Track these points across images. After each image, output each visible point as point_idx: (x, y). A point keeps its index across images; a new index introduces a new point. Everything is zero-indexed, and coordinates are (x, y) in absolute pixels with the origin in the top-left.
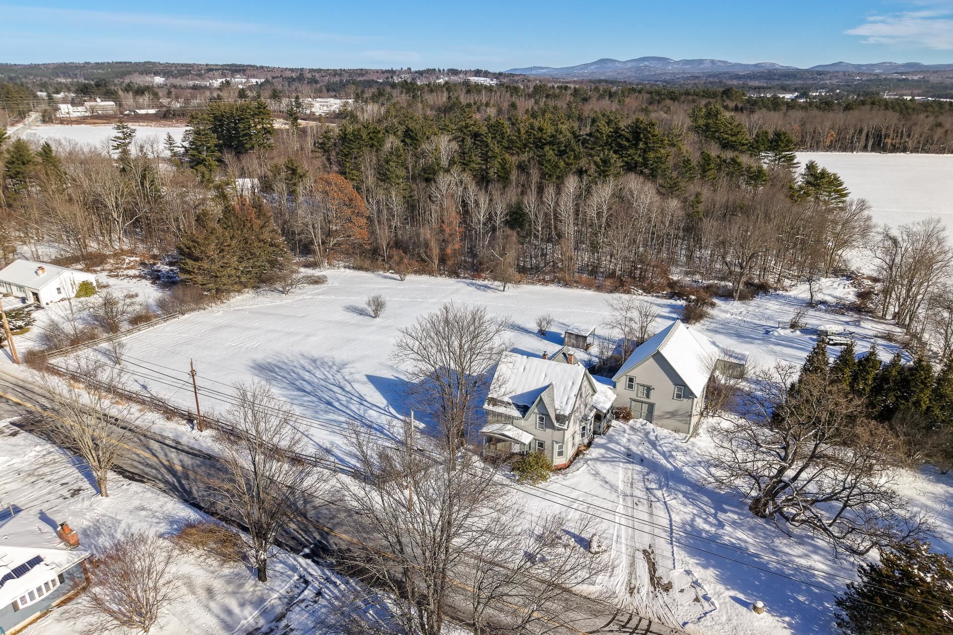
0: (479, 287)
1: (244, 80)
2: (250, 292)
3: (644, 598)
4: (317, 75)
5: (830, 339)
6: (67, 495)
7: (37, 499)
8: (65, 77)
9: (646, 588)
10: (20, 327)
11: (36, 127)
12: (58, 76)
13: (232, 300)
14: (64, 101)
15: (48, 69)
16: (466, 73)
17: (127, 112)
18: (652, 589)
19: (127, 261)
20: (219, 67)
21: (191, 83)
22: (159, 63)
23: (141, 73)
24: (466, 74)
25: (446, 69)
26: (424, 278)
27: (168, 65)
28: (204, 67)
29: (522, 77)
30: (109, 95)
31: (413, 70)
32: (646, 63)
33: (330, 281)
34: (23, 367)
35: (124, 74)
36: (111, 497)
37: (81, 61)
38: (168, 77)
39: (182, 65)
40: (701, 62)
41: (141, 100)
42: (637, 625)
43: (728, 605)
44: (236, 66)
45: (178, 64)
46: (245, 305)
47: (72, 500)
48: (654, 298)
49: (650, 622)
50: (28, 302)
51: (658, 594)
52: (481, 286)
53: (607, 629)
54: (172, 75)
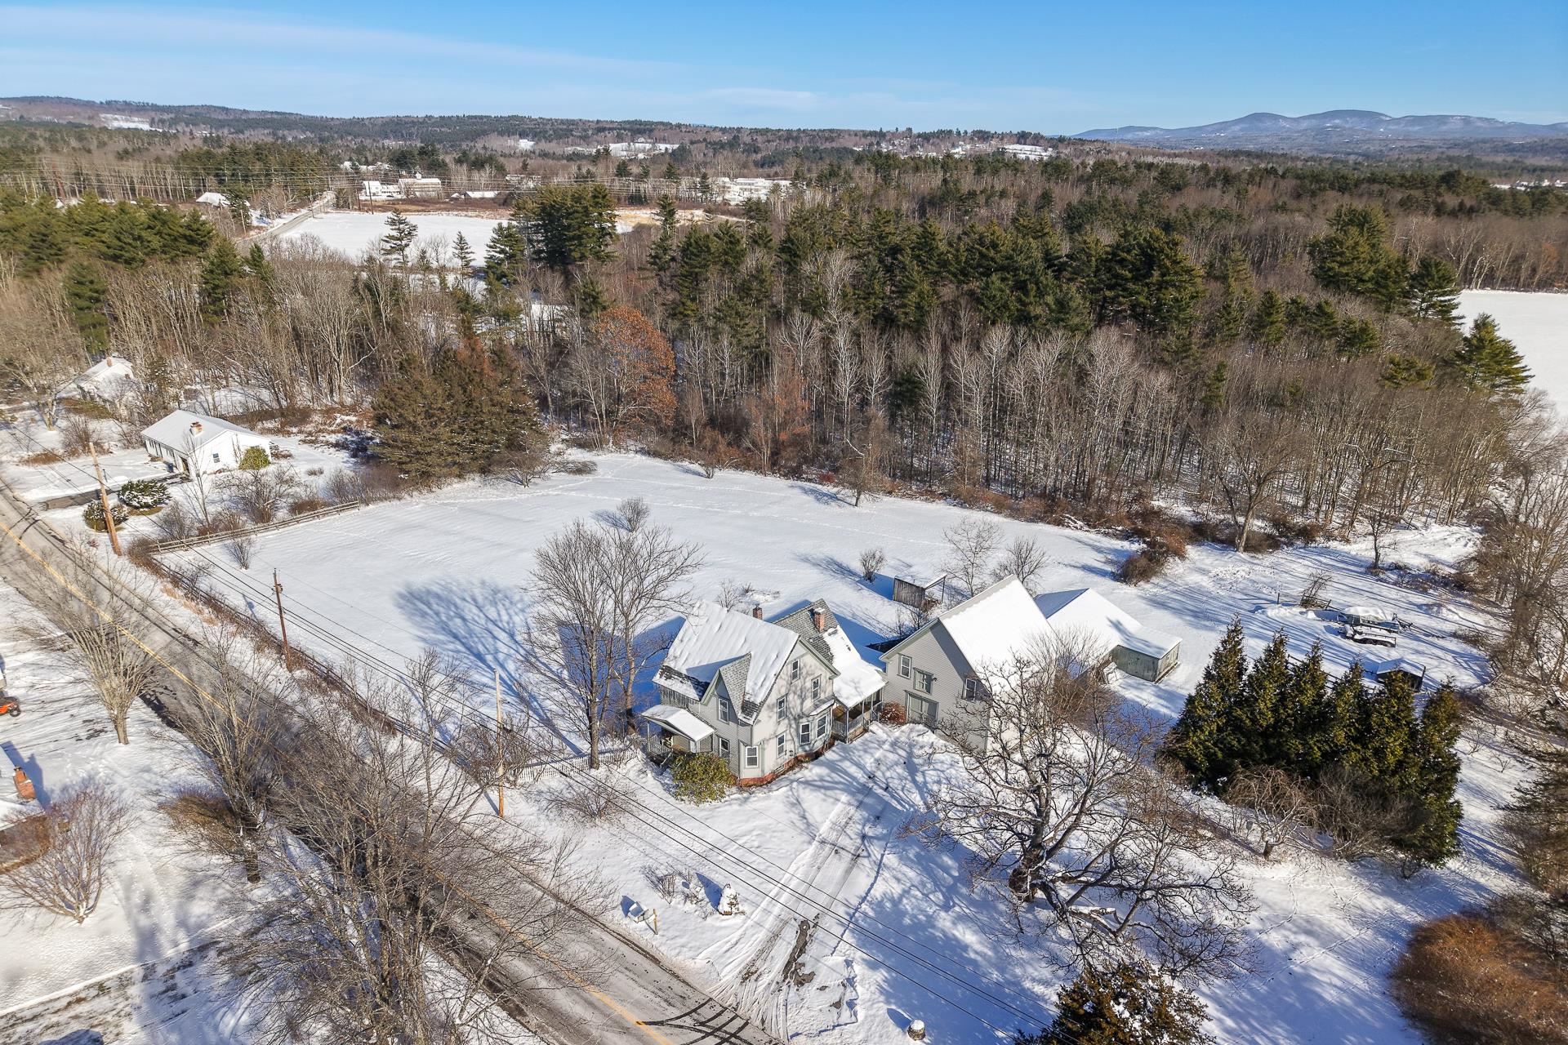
0: (820, 496)
1: (648, 146)
2: (477, 479)
3: (760, 989)
4: (760, 139)
5: (1355, 632)
6: (83, 734)
7: (46, 736)
8: (396, 138)
9: (771, 976)
10: (147, 506)
11: (323, 215)
12: (387, 137)
13: (446, 489)
14: (375, 176)
15: (374, 125)
16: (1002, 137)
17: (455, 196)
18: (780, 978)
19: (338, 421)
20: (615, 125)
21: (570, 150)
22: (529, 118)
23: (501, 134)
24: (1002, 139)
25: (970, 131)
26: (748, 476)
27: (543, 122)
28: (594, 126)
29: (1098, 145)
30: (434, 167)
31: (915, 131)
32: (1337, 121)
33: (600, 470)
34: (124, 561)
35: (475, 135)
36: (132, 745)
37: (422, 115)
38: (539, 140)
39: (562, 122)
40: (1443, 119)
41: (476, 176)
42: (724, 1025)
43: (878, 1020)
44: (640, 123)
45: (556, 120)
46: (460, 498)
47: (86, 742)
48: (1099, 537)
49: (746, 1024)
50: (176, 471)
51: (785, 987)
52: (826, 495)
53: (678, 1022)
54: (545, 137)
